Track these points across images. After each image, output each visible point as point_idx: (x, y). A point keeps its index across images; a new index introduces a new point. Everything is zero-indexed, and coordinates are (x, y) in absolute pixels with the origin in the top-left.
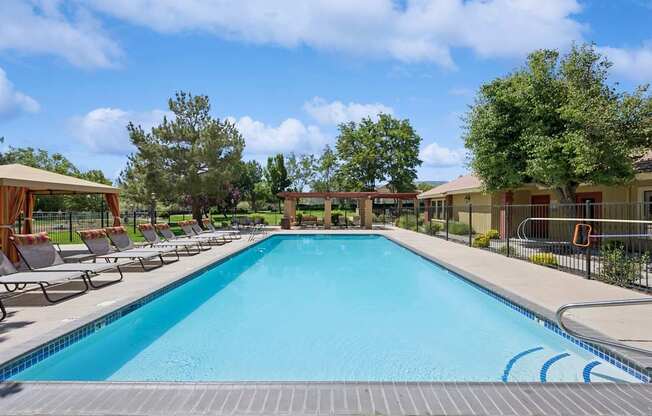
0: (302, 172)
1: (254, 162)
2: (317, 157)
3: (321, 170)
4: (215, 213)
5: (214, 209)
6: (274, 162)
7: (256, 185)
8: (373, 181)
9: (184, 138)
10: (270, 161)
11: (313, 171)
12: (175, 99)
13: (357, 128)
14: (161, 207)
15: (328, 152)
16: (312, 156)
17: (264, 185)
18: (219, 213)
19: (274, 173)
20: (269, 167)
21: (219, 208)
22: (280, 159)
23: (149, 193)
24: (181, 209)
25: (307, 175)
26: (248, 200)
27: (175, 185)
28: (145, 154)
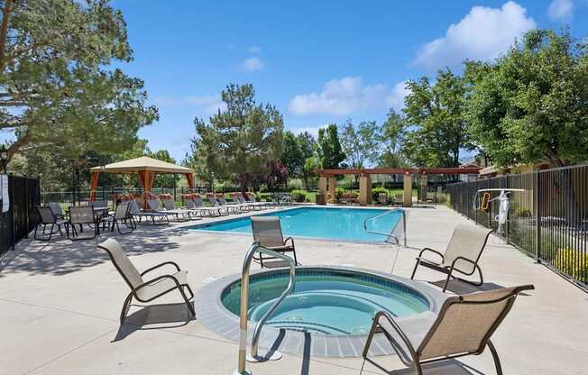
0: (361, 143)
1: (306, 133)
2: (379, 124)
3: (384, 140)
4: (265, 191)
5: (263, 187)
6: (326, 134)
7: (307, 160)
8: (456, 152)
9: (234, 125)
10: (321, 132)
11: (375, 142)
12: (226, 91)
13: (433, 84)
14: (217, 185)
15: (394, 116)
16: (374, 123)
17: (315, 161)
18: (269, 192)
19: (325, 146)
20: (320, 140)
21: (269, 185)
22: (333, 130)
23: (210, 172)
24: (234, 186)
25: (367, 147)
26: (300, 177)
27: (227, 165)
28: (206, 142)
